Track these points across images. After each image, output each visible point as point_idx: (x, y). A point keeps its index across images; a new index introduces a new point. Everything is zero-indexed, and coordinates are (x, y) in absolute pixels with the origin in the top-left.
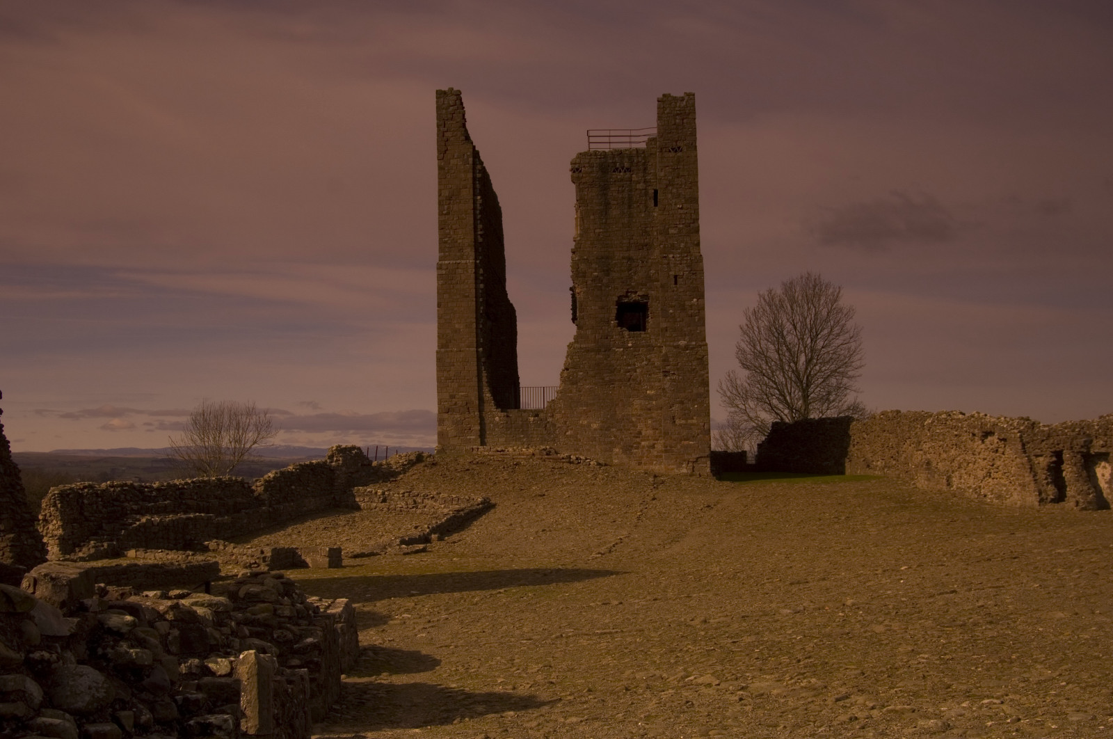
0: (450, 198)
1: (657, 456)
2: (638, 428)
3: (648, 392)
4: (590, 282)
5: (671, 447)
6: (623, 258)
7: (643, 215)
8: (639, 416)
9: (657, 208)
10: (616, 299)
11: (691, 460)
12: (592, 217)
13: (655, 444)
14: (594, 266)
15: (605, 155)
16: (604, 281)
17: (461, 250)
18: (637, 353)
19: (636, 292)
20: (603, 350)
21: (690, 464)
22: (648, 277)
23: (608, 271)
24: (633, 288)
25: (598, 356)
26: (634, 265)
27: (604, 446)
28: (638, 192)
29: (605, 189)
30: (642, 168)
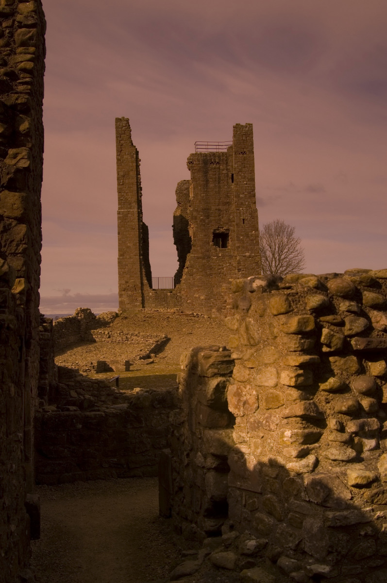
0: (123, 176)
2: (225, 298)
3: (230, 280)
4: (199, 222)
6: (216, 209)
7: (226, 187)
8: (225, 292)
9: (233, 184)
10: (212, 231)
12: (199, 188)
14: (201, 213)
15: (206, 155)
16: (206, 221)
17: (130, 204)
18: (224, 259)
19: (223, 228)
20: (206, 257)
22: (229, 219)
23: (208, 216)
24: (221, 225)
25: (203, 261)
26: (221, 213)
27: (208, 308)
28: (223, 175)
29: (206, 173)
30: (225, 162)
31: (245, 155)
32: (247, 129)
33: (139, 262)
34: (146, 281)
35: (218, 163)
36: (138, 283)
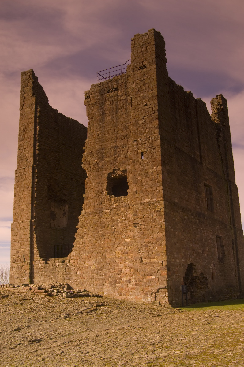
0: (24, 131)
1: (132, 289)
2: (120, 268)
3: (126, 240)
4: (92, 167)
5: (140, 281)
6: (112, 147)
7: (124, 116)
8: (120, 258)
9: (131, 109)
10: (106, 175)
11: (154, 291)
12: (95, 125)
13: (130, 279)
14: (95, 156)
16: (101, 165)
17: (27, 160)
18: (118, 212)
19: (119, 169)
20: (98, 212)
21: (154, 294)
22: (127, 157)
23: (102, 157)
24: (117, 166)
25: (95, 217)
26: (118, 150)
27: (99, 282)
28: (122, 102)
29: (102, 105)
30: (124, 85)
31: (145, 70)
32: (147, 37)
33: (29, 227)
34: (36, 250)
35: (116, 89)
36: (27, 252)
